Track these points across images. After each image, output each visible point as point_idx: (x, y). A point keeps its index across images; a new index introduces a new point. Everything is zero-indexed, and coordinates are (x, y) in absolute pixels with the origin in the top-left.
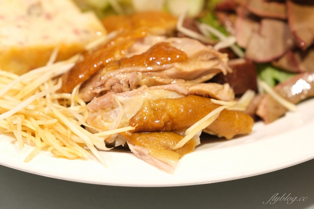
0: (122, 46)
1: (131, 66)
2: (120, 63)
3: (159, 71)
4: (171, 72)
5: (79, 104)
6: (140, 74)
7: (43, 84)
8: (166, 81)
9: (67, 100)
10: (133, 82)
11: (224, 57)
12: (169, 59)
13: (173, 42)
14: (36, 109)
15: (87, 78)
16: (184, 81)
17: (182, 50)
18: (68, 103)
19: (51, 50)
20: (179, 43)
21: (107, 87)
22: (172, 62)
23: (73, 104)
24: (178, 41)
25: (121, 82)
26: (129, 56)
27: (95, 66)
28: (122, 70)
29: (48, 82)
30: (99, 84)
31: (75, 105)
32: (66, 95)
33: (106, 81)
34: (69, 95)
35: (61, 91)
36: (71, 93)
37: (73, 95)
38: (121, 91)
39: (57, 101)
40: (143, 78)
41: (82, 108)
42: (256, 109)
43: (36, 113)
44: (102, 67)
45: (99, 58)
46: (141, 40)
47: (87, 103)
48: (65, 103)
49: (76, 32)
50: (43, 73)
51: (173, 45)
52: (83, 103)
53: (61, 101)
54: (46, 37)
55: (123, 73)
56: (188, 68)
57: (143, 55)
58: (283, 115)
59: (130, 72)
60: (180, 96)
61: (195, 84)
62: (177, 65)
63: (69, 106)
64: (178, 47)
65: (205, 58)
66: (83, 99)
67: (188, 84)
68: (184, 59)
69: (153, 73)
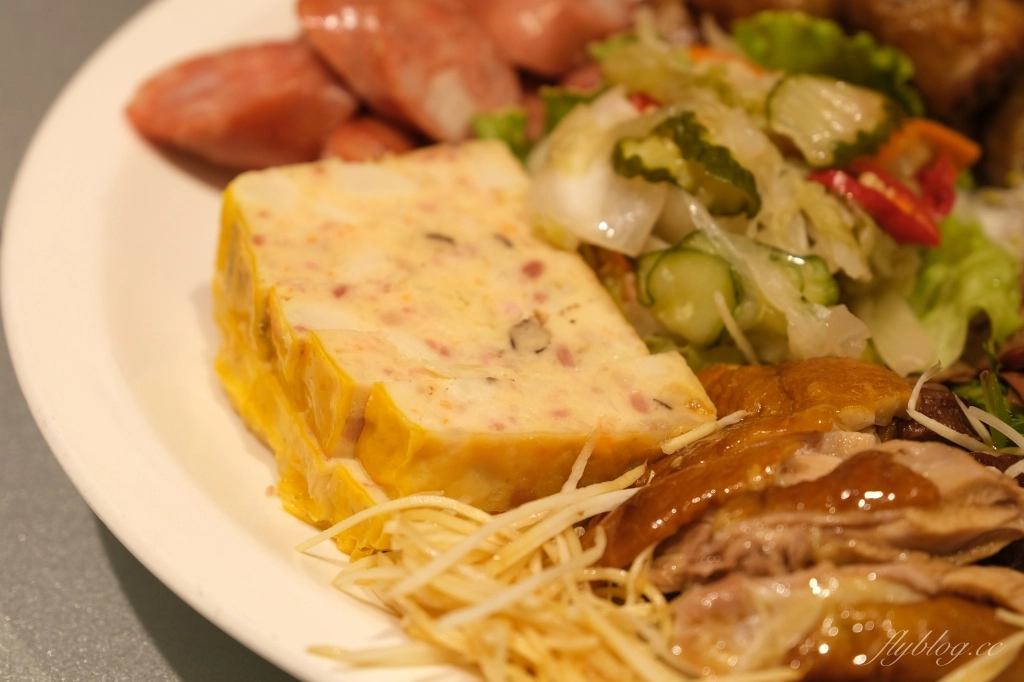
0: (767, 454)
1: (794, 509)
2: (765, 500)
3: (866, 526)
4: (895, 530)
5: (646, 599)
6: (816, 533)
7: (552, 540)
8: (883, 554)
9: (615, 585)
10: (798, 551)
12: (891, 497)
13: (902, 452)
14: (544, 608)
15: (672, 531)
16: (925, 557)
17: (926, 474)
18: (617, 592)
19: (574, 449)
20: (916, 456)
21: (728, 561)
22: (898, 504)
23: (631, 598)
24: (916, 449)
25: (766, 549)
26: (785, 481)
27: (696, 500)
28: (770, 518)
29: (563, 534)
30: (707, 550)
31: (637, 602)
32: (615, 574)
33: (726, 545)
34: (623, 573)
35: (602, 563)
36: (627, 567)
37: (634, 576)
38: (763, 573)
39: (587, 587)
40: (823, 543)
41: (654, 611)
43: (546, 617)
44: (714, 505)
45: (706, 481)
46: (814, 439)
47: (670, 597)
48: (610, 592)
49: (638, 403)
50: (551, 513)
51: (900, 459)
52: (658, 599)
53: (599, 587)
54: (560, 414)
55: (773, 526)
56: (941, 524)
57: (823, 483)
59: (791, 525)
60: (915, 598)
61: (955, 567)
62: (914, 516)
63: (619, 601)
64: (916, 467)
65: (983, 498)
66: (657, 585)
67: (939, 565)
68: (931, 499)
69: (850, 533)
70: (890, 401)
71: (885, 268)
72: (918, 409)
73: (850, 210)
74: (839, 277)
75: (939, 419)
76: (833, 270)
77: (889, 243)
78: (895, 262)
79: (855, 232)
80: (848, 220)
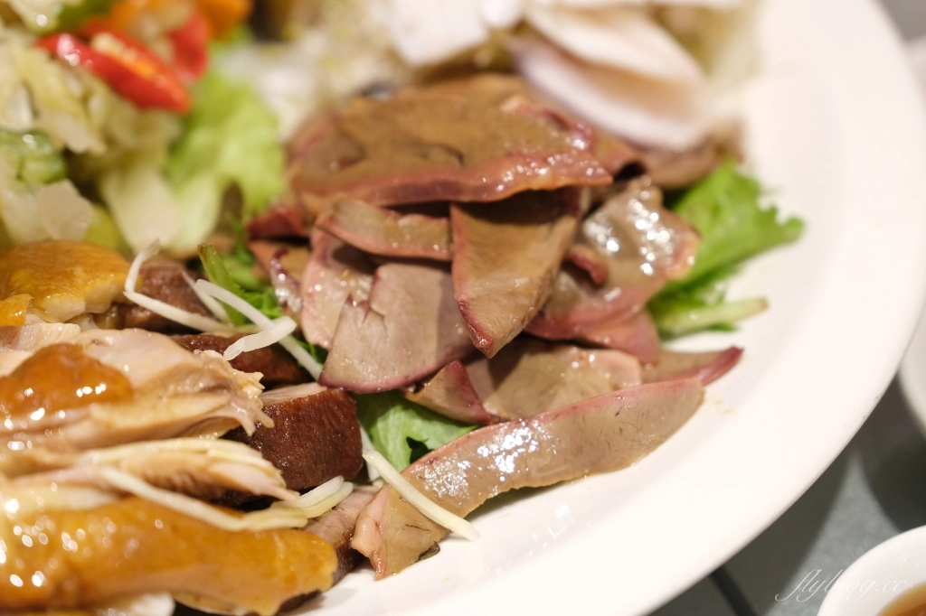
4: (82, 431)
11: (251, 384)
13: (96, 342)
17: (118, 366)
42: (352, 532)
46: (10, 334)
51: (93, 352)
58: (432, 550)
62: (97, 411)
64: (107, 358)
65: (187, 386)
68: (121, 393)
70: (102, 286)
71: (125, 137)
72: (137, 290)
73: (78, 77)
74: (67, 154)
75: (165, 299)
76: (59, 145)
77: (127, 111)
78: (140, 130)
79: (85, 100)
80: (76, 88)
